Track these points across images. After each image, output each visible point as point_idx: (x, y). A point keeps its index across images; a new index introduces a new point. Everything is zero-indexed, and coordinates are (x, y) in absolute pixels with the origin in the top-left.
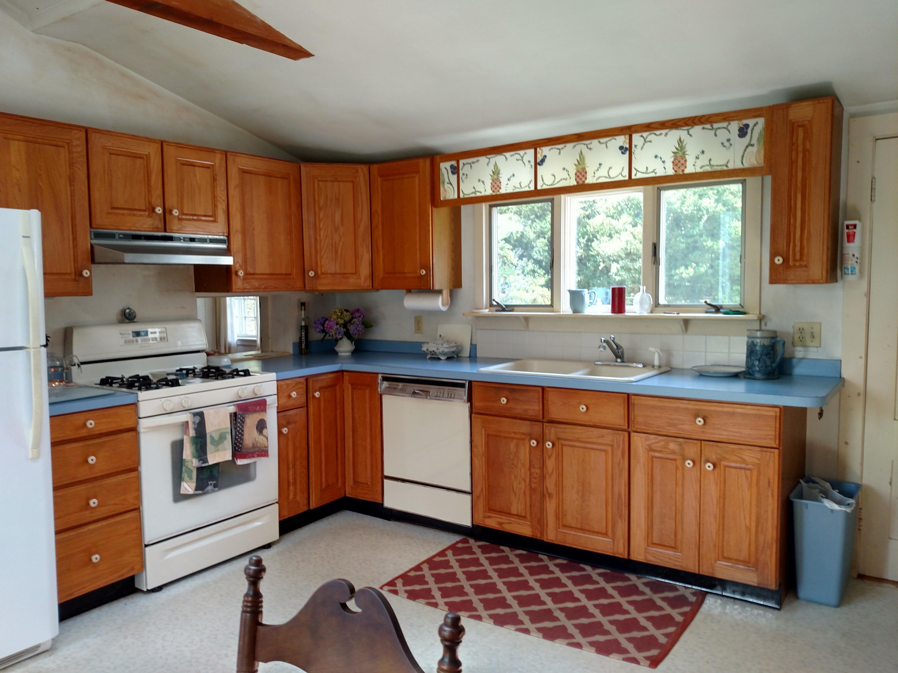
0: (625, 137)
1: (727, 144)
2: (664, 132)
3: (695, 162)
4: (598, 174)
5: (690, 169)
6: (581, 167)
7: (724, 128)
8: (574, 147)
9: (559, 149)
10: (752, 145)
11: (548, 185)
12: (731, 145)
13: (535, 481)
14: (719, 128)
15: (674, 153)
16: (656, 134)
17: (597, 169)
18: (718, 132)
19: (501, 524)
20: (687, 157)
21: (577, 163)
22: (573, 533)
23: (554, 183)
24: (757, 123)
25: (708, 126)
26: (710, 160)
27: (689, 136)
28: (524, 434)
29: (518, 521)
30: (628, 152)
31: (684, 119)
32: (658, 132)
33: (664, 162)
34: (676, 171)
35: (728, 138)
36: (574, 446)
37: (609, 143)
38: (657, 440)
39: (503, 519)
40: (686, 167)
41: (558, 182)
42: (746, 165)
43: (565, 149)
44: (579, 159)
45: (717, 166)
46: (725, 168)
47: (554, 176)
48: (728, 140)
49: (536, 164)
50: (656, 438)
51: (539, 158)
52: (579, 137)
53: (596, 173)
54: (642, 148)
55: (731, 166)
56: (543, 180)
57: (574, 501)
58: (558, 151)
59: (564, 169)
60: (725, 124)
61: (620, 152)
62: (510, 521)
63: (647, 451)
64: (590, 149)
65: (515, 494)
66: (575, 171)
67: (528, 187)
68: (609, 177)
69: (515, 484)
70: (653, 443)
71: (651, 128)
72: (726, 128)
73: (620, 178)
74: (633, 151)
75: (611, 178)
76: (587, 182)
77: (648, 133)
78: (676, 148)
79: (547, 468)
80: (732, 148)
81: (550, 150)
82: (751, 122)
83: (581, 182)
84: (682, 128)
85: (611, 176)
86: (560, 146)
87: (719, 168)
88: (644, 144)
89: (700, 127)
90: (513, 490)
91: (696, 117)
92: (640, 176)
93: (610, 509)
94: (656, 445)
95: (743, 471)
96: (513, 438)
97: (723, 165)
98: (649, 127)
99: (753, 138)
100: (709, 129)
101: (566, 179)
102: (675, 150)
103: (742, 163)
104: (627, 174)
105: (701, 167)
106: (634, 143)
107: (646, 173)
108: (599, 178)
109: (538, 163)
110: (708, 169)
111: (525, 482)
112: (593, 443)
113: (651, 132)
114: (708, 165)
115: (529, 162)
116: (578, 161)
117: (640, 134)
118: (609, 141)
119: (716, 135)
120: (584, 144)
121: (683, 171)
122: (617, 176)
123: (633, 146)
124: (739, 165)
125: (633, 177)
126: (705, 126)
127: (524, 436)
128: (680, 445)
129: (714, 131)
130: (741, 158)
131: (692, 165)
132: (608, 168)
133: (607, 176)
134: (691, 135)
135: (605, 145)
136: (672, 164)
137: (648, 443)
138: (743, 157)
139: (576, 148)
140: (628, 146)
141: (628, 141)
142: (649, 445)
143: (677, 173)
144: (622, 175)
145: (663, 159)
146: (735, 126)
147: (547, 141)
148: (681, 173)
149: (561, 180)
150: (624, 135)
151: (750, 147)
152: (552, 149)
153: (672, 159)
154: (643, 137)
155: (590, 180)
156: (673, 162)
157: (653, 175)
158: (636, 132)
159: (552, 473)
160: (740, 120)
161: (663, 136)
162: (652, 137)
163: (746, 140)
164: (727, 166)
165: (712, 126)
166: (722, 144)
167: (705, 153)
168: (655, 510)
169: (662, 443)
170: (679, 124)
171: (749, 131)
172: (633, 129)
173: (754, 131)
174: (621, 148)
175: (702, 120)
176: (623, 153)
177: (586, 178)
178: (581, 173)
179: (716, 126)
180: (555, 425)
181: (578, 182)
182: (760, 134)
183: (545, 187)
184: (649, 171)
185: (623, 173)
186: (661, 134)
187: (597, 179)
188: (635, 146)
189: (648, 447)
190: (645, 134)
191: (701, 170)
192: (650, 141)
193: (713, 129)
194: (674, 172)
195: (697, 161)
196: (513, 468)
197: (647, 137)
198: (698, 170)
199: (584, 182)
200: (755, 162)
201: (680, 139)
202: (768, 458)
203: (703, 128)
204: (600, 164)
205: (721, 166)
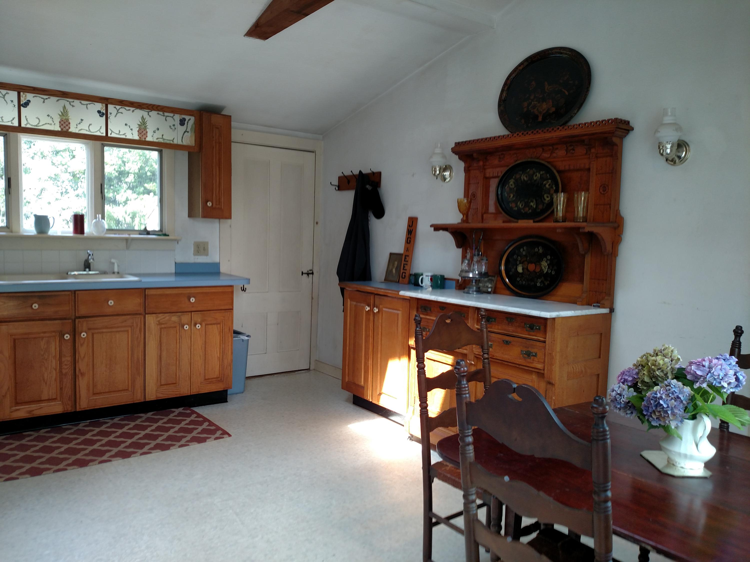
0: (102, 105)
1: (172, 127)
2: (132, 109)
3: (153, 134)
4: (80, 127)
5: (149, 139)
6: (65, 118)
7: (171, 117)
8: (58, 100)
9: (44, 99)
10: (188, 132)
11: (32, 125)
12: (175, 129)
13: (66, 367)
14: (168, 116)
15: (139, 125)
16: (125, 109)
17: (79, 123)
18: (168, 118)
19: (30, 412)
20: (148, 130)
21: (61, 114)
22: (101, 397)
23: (39, 125)
24: (190, 119)
25: (161, 113)
26: (163, 135)
27: (148, 116)
28: (54, 332)
29: (49, 404)
30: (104, 116)
31: (147, 104)
32: (127, 108)
33: (132, 129)
34: (140, 138)
35: (174, 124)
36: (103, 332)
37: (88, 105)
38: (164, 317)
39: (33, 407)
40: (147, 136)
41: (43, 125)
42: (185, 143)
43: (49, 99)
44: (62, 111)
45: (167, 140)
46: (172, 142)
47: (39, 119)
48: (174, 125)
49: (20, 106)
50: (163, 316)
51: (23, 101)
52: (64, 95)
53: (78, 125)
54: (115, 116)
55: (175, 142)
56: (27, 120)
57: (103, 373)
58: (43, 100)
59: (48, 116)
60: (172, 115)
61: (98, 115)
62: (40, 407)
63: (156, 325)
64: (73, 106)
65: (46, 384)
66: (59, 120)
67: (10, 122)
68: (90, 131)
69: (46, 376)
70: (161, 319)
71: (123, 104)
72: (172, 117)
73: (98, 134)
74: (108, 116)
75: (91, 132)
76: (70, 130)
77: (121, 107)
78: (140, 122)
79: (79, 353)
80: (176, 130)
81: (34, 97)
82: (187, 118)
83: (64, 129)
84: (144, 110)
85: (92, 130)
86: (45, 97)
87: (168, 142)
88: (117, 114)
89: (156, 112)
90: (44, 380)
91: (154, 105)
92: (114, 135)
93: (130, 371)
94: (164, 320)
95: (216, 325)
96: (42, 338)
97: (171, 140)
98: (122, 103)
99: (188, 127)
100: (162, 115)
101: (51, 124)
102: (140, 124)
103: (182, 142)
104: (104, 131)
105: (157, 139)
106: (109, 111)
107: (119, 134)
108: (81, 130)
109: (22, 105)
110: (161, 141)
111: (56, 371)
112: (118, 327)
113: (123, 107)
114: (161, 138)
115: (12, 101)
116: (61, 112)
117: (114, 106)
118: (90, 104)
119: (166, 120)
120: (68, 101)
121: (145, 138)
122: (96, 132)
123: (109, 113)
124: (180, 142)
125: (109, 135)
126: (160, 113)
127: (54, 334)
128: (179, 317)
129: (165, 117)
130: (181, 138)
131: (151, 137)
132: (89, 125)
133: (88, 130)
134: (150, 116)
135: (86, 106)
136: (137, 132)
137: (159, 319)
138: (182, 138)
139: (59, 101)
140: (104, 112)
141: (104, 108)
142: (159, 321)
143: (141, 139)
144: (100, 132)
145: (131, 128)
146: (177, 117)
147: (31, 89)
148: (144, 140)
149: (46, 124)
150: (102, 103)
151: (186, 133)
152: (36, 96)
153: (138, 129)
154: (117, 109)
155: (73, 129)
156: (138, 131)
157: (123, 137)
158: (112, 104)
159: (84, 357)
160: (181, 114)
161: (131, 111)
162: (122, 110)
163: (184, 128)
164: (173, 142)
165: (163, 113)
166: (170, 126)
167: (159, 129)
168: (163, 363)
169: (167, 318)
170: (144, 106)
171: (186, 122)
172: (109, 101)
173: (189, 123)
174: (99, 112)
175: (158, 108)
176: (100, 116)
177: (70, 128)
178: (65, 122)
179: (166, 114)
180: (87, 319)
181: (62, 129)
182: (192, 126)
183: (28, 126)
184: (120, 133)
185: (101, 130)
186: (129, 110)
187: (79, 130)
188: (111, 114)
189: (157, 323)
190: (118, 107)
191: (157, 141)
192: (122, 113)
193: (164, 116)
194: (138, 137)
195: (154, 134)
196: (44, 362)
197: (119, 110)
198: (155, 140)
199: (68, 130)
200: (189, 142)
201: (143, 117)
202: (229, 315)
203: (158, 114)
204: (82, 120)
205: (169, 140)
